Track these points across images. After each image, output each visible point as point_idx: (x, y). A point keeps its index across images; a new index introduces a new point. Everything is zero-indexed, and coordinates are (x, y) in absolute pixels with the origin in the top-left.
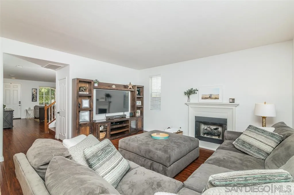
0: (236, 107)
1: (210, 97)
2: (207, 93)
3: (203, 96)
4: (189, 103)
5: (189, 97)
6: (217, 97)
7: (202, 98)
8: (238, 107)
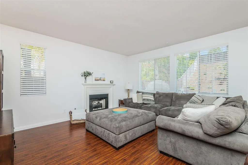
0: (113, 86)
1: (100, 79)
2: (99, 76)
3: (96, 78)
4: (86, 83)
5: (85, 78)
6: (104, 79)
7: (95, 80)
8: (114, 86)
